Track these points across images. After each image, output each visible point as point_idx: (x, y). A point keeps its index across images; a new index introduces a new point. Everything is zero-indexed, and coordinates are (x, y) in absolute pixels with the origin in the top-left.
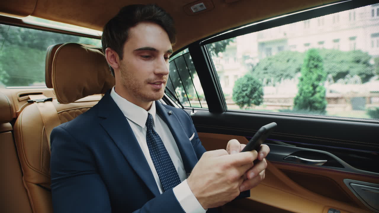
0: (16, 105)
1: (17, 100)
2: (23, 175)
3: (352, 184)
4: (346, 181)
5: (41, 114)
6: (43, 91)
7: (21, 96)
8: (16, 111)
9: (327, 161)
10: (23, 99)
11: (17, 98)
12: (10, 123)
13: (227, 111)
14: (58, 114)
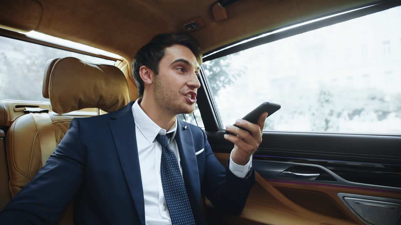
0: (11, 114)
1: (13, 110)
2: (9, 179)
3: (346, 198)
4: (340, 195)
5: (35, 123)
6: (40, 104)
7: (18, 106)
8: (11, 119)
9: (319, 174)
10: (20, 110)
11: (13, 108)
12: (3, 130)
13: (222, 130)
14: (53, 123)
